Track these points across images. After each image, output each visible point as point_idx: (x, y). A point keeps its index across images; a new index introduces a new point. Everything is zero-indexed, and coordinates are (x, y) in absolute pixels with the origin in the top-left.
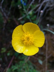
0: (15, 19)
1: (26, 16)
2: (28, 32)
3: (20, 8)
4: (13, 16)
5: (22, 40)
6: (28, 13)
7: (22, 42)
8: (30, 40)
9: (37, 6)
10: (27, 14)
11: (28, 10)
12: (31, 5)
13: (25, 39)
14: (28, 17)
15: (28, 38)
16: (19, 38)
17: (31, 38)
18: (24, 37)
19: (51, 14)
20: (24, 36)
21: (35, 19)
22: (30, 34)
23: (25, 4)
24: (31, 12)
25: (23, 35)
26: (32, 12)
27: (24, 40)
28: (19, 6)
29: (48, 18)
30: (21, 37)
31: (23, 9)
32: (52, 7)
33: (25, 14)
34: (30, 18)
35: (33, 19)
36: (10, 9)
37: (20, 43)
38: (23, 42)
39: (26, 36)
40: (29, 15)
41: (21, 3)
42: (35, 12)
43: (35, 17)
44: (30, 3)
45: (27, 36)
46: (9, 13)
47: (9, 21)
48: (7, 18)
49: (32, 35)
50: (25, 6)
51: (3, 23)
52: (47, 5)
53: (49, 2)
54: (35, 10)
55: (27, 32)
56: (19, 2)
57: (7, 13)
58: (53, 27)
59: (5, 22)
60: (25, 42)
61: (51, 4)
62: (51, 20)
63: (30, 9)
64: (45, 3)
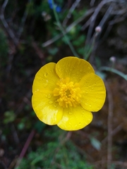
0: (34, 45)
1: (62, 37)
2: (68, 79)
3: (48, 18)
4: (31, 38)
5: (55, 95)
6: (65, 29)
7: (55, 100)
8: (74, 96)
9: (87, 13)
10: (64, 33)
11: (65, 22)
12: (72, 10)
13: (60, 93)
14: (66, 39)
15: (68, 92)
16: (47, 92)
17: (74, 90)
18: (58, 89)
19: (119, 31)
20: (58, 87)
21: (83, 45)
22: (72, 83)
23: (59, 10)
24: (72, 29)
25: (58, 84)
26: (76, 27)
27: (59, 97)
28: (44, 14)
29: (112, 42)
30: (52, 89)
31: (55, 24)
32: (121, 16)
33: (59, 32)
34: (71, 41)
35: (77, 43)
36: (23, 20)
37: (51, 102)
38: (58, 100)
39: (63, 86)
40: (69, 34)
41: (50, 6)
42: (83, 28)
43: (82, 38)
44: (71, 6)
45: (65, 86)
46: (21, 30)
47: (22, 49)
48: (17, 41)
49: (77, 84)
50: (58, 13)
51: (8, 55)
52: (110, 11)
53: (114, 4)
54: (83, 23)
55: (64, 78)
56: (44, 4)
57: (15, 31)
58: (123, 61)
59: (12, 51)
60: (61, 99)
61: (120, 8)
62: (121, 45)
63: (70, 22)
64: (106, 6)
